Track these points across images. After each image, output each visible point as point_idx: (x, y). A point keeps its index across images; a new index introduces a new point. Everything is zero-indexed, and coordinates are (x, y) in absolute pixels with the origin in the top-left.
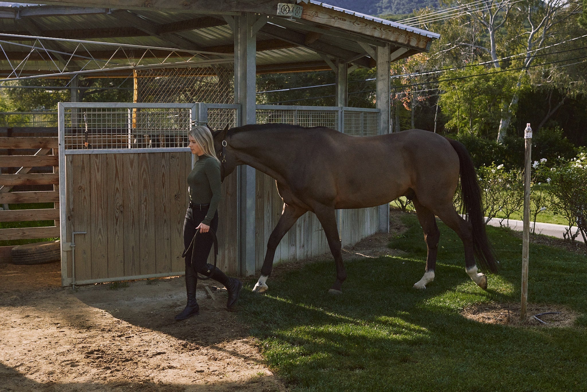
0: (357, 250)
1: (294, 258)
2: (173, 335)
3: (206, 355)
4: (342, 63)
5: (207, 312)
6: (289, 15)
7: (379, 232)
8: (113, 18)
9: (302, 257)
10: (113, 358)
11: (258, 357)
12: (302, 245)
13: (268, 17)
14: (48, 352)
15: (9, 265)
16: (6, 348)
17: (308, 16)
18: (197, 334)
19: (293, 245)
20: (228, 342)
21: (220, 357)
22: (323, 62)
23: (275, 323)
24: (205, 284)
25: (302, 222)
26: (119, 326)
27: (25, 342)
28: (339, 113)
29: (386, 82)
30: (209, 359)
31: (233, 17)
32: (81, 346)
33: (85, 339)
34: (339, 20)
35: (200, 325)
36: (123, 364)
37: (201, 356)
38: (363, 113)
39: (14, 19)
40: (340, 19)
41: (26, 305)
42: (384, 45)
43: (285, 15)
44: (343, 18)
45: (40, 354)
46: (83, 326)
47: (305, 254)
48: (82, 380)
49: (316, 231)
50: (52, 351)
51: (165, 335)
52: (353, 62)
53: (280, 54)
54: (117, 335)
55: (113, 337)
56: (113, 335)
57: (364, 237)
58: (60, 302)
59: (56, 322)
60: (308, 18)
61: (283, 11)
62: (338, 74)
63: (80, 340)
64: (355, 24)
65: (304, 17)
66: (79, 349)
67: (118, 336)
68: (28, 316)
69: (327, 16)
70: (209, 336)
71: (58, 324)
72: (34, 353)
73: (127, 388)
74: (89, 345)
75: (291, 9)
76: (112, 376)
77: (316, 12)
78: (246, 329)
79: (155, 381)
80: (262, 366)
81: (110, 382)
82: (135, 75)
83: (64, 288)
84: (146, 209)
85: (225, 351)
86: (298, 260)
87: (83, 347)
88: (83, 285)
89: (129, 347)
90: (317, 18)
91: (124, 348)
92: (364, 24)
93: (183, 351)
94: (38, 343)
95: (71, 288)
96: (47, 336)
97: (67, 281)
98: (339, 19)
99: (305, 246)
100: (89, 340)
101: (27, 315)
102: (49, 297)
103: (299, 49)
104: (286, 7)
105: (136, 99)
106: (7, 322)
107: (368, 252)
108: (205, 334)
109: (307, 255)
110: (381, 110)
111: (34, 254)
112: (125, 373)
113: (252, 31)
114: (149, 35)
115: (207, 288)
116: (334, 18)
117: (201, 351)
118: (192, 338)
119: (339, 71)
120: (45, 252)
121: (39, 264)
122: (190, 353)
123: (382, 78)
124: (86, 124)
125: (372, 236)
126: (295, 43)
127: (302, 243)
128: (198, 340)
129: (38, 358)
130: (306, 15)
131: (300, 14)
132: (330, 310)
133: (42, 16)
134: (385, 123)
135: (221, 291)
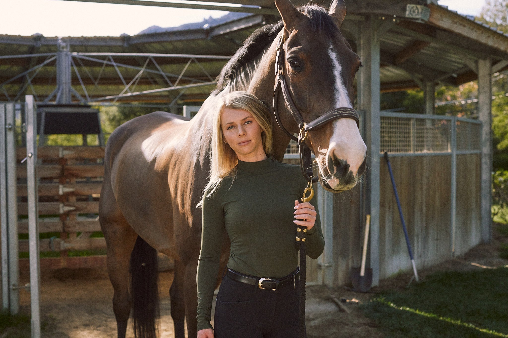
4: (430, 81)
5: (346, 327)
6: (418, 17)
7: (482, 243)
9: (420, 268)
12: (419, 255)
13: (394, 20)
22: (412, 81)
24: (332, 296)
25: (420, 232)
28: (452, 122)
34: (460, 26)
39: (122, 46)
40: (462, 24)
42: (485, 58)
43: (414, 16)
44: (464, 24)
49: (432, 241)
52: (440, 81)
57: (471, 247)
60: (434, 21)
61: (412, 12)
62: (426, 92)
65: (431, 20)
69: (450, 21)
75: (420, 11)
77: (441, 16)
90: (442, 22)
92: (481, 32)
99: (422, 255)
104: (415, 8)
109: (424, 266)
110: (483, 123)
113: (375, 36)
115: (336, 300)
116: (456, 23)
119: (427, 89)
123: (483, 91)
125: (477, 246)
127: (420, 252)
130: (433, 18)
131: (428, 17)
132: (480, 325)
133: (147, 43)
134: (486, 134)
135: (351, 303)
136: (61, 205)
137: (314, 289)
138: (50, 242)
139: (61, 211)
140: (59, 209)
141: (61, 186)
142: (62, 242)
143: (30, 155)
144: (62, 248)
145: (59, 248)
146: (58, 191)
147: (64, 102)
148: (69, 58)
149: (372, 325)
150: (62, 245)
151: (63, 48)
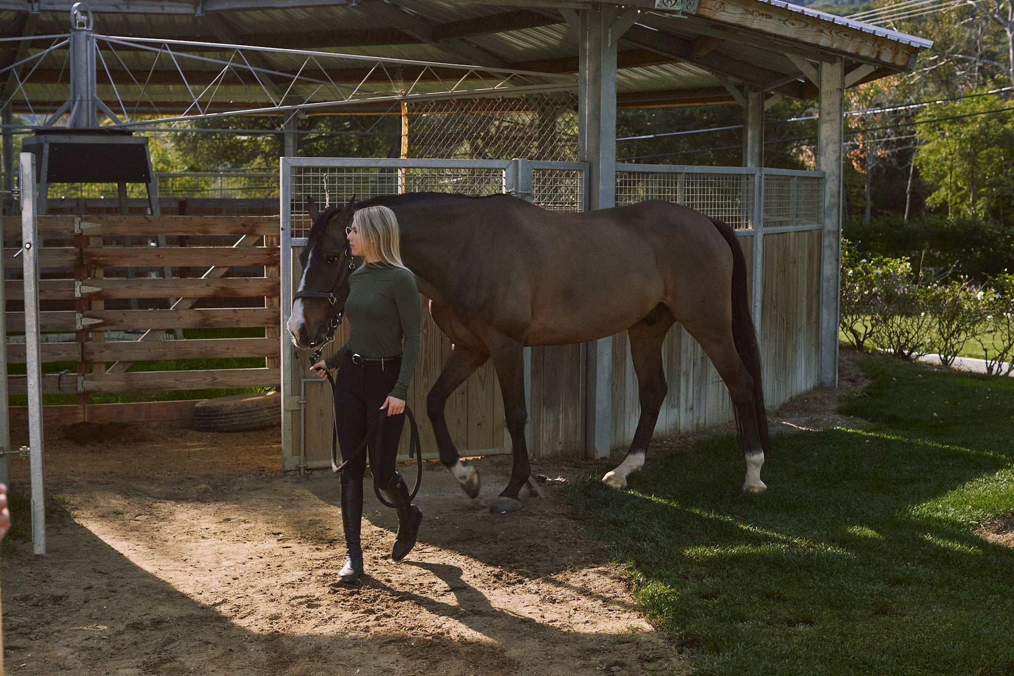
0: (784, 418)
1: (676, 429)
2: (476, 558)
3: (536, 593)
4: (755, 90)
5: (532, 519)
6: (676, 8)
7: (820, 387)
8: (359, 13)
9: (689, 428)
10: (377, 594)
11: (627, 598)
12: (689, 406)
13: (639, 11)
14: (266, 581)
15: (191, 432)
16: (196, 573)
17: (708, 10)
18: (517, 557)
19: (673, 407)
20: (573, 571)
21: (560, 597)
22: (721, 89)
23: (652, 540)
25: (690, 368)
26: (383, 540)
27: (226, 563)
28: (757, 178)
29: (836, 125)
30: (543, 601)
31: (577, 11)
32: (321, 572)
33: (327, 560)
34: (761, 18)
35: (520, 541)
36: (396, 605)
37: (528, 594)
38: (796, 179)
39: (193, 15)
40: (763, 15)
41: (223, 500)
42: (832, 61)
43: (669, 8)
44: (768, 13)
45: (252, 584)
46: (321, 539)
47: (695, 422)
48: (328, 630)
49: (713, 383)
50: (273, 581)
51: (463, 558)
52: (774, 90)
53: (644, 75)
54: (380, 556)
55: (375, 558)
56: (373, 555)
57: (794, 394)
58: (282, 498)
59: (277, 530)
60: (707, 13)
61: (665, 1)
62: (747, 110)
63: (318, 562)
64: (787, 23)
65: (702, 11)
66: (319, 578)
67: (382, 558)
68: (228, 520)
69: (740, 11)
70: (539, 560)
71: (279, 534)
72: (243, 582)
73: (406, 647)
74: (334, 571)
76: (379, 625)
77: (722, 3)
78: (602, 550)
79: (453, 635)
80: (634, 615)
81: (376, 636)
82: (405, 110)
83: (286, 473)
84: (426, 340)
85: (569, 587)
86: (683, 432)
87: (325, 574)
88: (318, 469)
89: (403, 576)
90: (724, 13)
91: (394, 578)
92: (803, 24)
93: (496, 585)
94: (247, 565)
95: (298, 473)
96: (262, 555)
97: (291, 463)
98: (760, 14)
99: (695, 408)
100: (334, 563)
101: (226, 517)
102: (262, 488)
103: (680, 67)
105: (406, 152)
106: (194, 529)
107: (803, 420)
108: (532, 557)
109: (698, 425)
110: (827, 175)
111: (232, 414)
112: (401, 621)
113: (610, 35)
114: (419, 42)
116: (752, 14)
117: (528, 586)
118: (509, 563)
119: (750, 104)
120: (250, 411)
121: (240, 431)
122: (509, 590)
123: (828, 118)
124: (327, 195)
125: (808, 392)
126: (673, 57)
127: (690, 403)
128: (521, 567)
129: (250, 591)
130: (705, 8)
131: (695, 8)
132: (745, 520)
133: (239, 10)
134: (832, 196)
135: (553, 483)
136: (78, 316)
137: (496, 460)
138: (60, 377)
139: (79, 327)
140: (75, 322)
141: (78, 284)
142: (80, 379)
143: (28, 246)
144: (80, 389)
145: (76, 388)
146: (74, 291)
147: (83, 125)
148: (92, 44)
149: (573, 516)
150: (80, 384)
151: (81, 24)
